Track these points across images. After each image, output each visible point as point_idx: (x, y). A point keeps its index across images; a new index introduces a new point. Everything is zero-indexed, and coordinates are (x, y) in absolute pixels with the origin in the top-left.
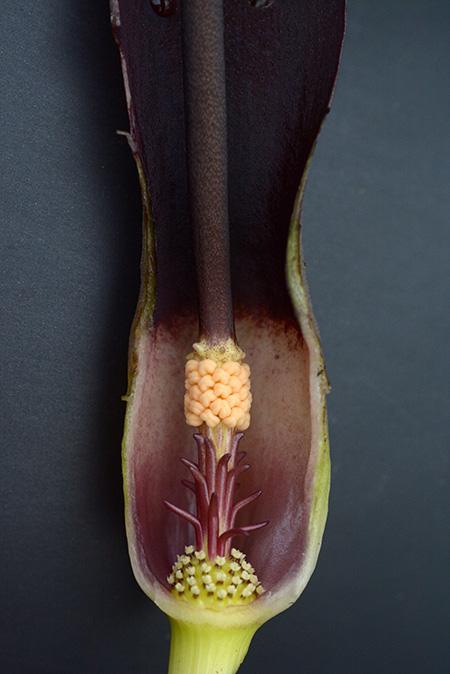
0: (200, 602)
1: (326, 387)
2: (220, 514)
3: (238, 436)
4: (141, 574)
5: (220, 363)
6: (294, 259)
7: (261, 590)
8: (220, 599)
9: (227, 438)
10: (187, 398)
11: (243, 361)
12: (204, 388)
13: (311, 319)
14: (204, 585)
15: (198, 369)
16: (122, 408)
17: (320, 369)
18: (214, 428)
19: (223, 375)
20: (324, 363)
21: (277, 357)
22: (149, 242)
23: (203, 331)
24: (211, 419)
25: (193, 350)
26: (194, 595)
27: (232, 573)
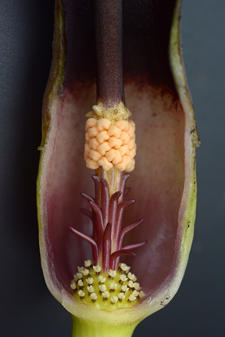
0: (97, 305)
1: (196, 142)
2: (112, 238)
3: (126, 177)
4: (52, 283)
5: (113, 121)
6: (175, 43)
7: (142, 294)
8: (112, 303)
9: (118, 179)
10: (87, 148)
11: (130, 119)
12: (101, 140)
13: (187, 90)
14: (101, 292)
15: (96, 126)
16: (37, 156)
17: (193, 128)
18: (108, 172)
19: (116, 131)
20: (196, 125)
21: (154, 115)
22: (61, 27)
23: (100, 96)
24: (107, 165)
25: (92, 110)
26: (92, 300)
27: (122, 282)
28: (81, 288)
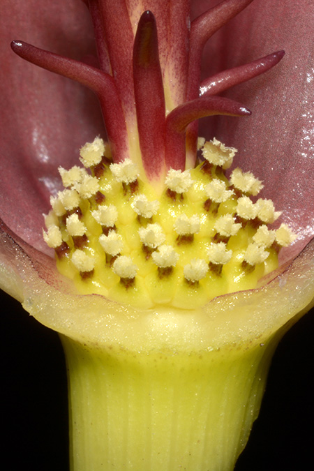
26: (122, 280)
27: (213, 207)
28: (80, 242)
